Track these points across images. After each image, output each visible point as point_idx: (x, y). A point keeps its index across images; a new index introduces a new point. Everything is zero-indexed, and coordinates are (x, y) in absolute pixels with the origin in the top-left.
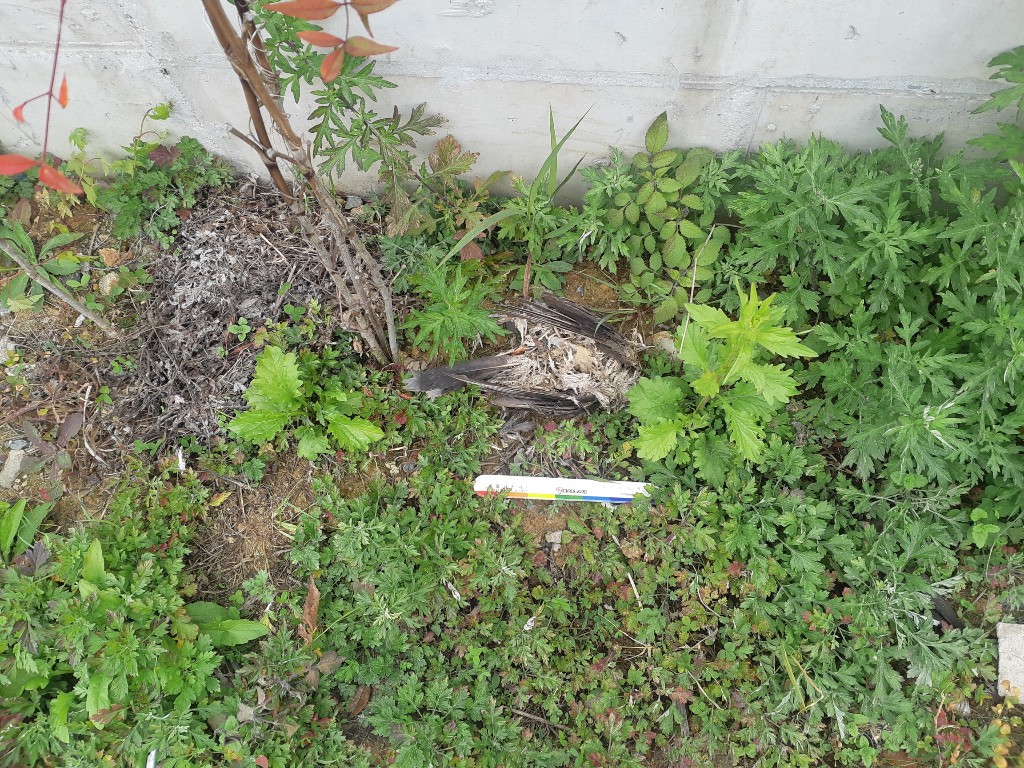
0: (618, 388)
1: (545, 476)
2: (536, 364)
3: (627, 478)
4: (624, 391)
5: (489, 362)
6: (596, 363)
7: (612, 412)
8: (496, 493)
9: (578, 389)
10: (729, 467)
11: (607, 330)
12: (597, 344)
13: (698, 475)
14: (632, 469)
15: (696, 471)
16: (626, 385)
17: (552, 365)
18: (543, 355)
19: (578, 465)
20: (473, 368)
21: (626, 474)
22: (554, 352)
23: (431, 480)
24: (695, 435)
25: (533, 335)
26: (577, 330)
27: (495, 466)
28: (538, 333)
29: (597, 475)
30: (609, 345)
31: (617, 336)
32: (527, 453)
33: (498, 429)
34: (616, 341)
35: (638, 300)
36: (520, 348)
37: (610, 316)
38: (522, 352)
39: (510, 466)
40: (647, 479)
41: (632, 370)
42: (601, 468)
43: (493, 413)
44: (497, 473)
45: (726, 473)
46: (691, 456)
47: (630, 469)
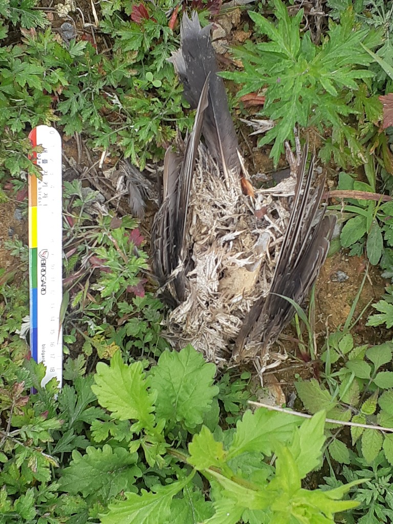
0: (199, 334)
1: (64, 233)
2: (229, 213)
3: (67, 352)
4: (195, 344)
5: (229, 141)
6: (234, 300)
7: (164, 328)
8: (34, 158)
9: (195, 276)
10: (89, 498)
11: (284, 314)
12: (262, 301)
13: (75, 454)
14: (81, 361)
15: (83, 452)
16: (204, 347)
17: (229, 236)
18: (243, 223)
19: (83, 281)
20: (219, 119)
21: (72, 352)
22: (248, 237)
23: (50, 61)
24: (134, 447)
25: (271, 206)
26: (281, 270)
27: (76, 160)
28: (275, 214)
29: (69, 309)
30: (261, 318)
31: (275, 329)
32: (98, 204)
33: (129, 159)
34: (268, 327)
35: (330, 358)
36: (251, 188)
37: (304, 318)
38: (245, 191)
39: (76, 180)
40: (67, 382)
41: (227, 354)
42: (80, 315)
43: (154, 151)
44: (64, 161)
45: (81, 494)
46: (103, 443)
47: (81, 357)
